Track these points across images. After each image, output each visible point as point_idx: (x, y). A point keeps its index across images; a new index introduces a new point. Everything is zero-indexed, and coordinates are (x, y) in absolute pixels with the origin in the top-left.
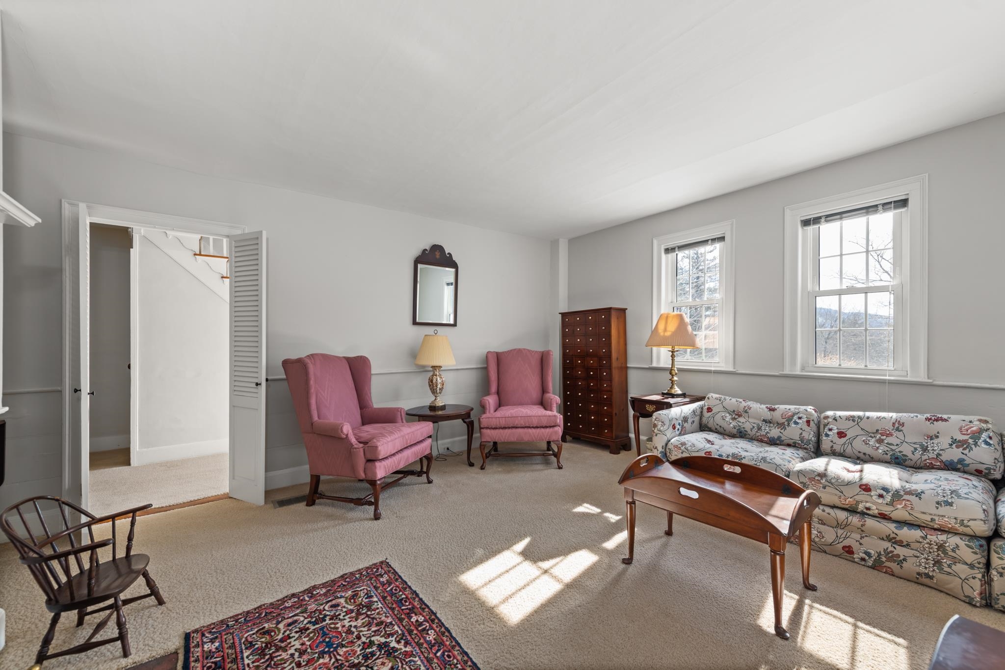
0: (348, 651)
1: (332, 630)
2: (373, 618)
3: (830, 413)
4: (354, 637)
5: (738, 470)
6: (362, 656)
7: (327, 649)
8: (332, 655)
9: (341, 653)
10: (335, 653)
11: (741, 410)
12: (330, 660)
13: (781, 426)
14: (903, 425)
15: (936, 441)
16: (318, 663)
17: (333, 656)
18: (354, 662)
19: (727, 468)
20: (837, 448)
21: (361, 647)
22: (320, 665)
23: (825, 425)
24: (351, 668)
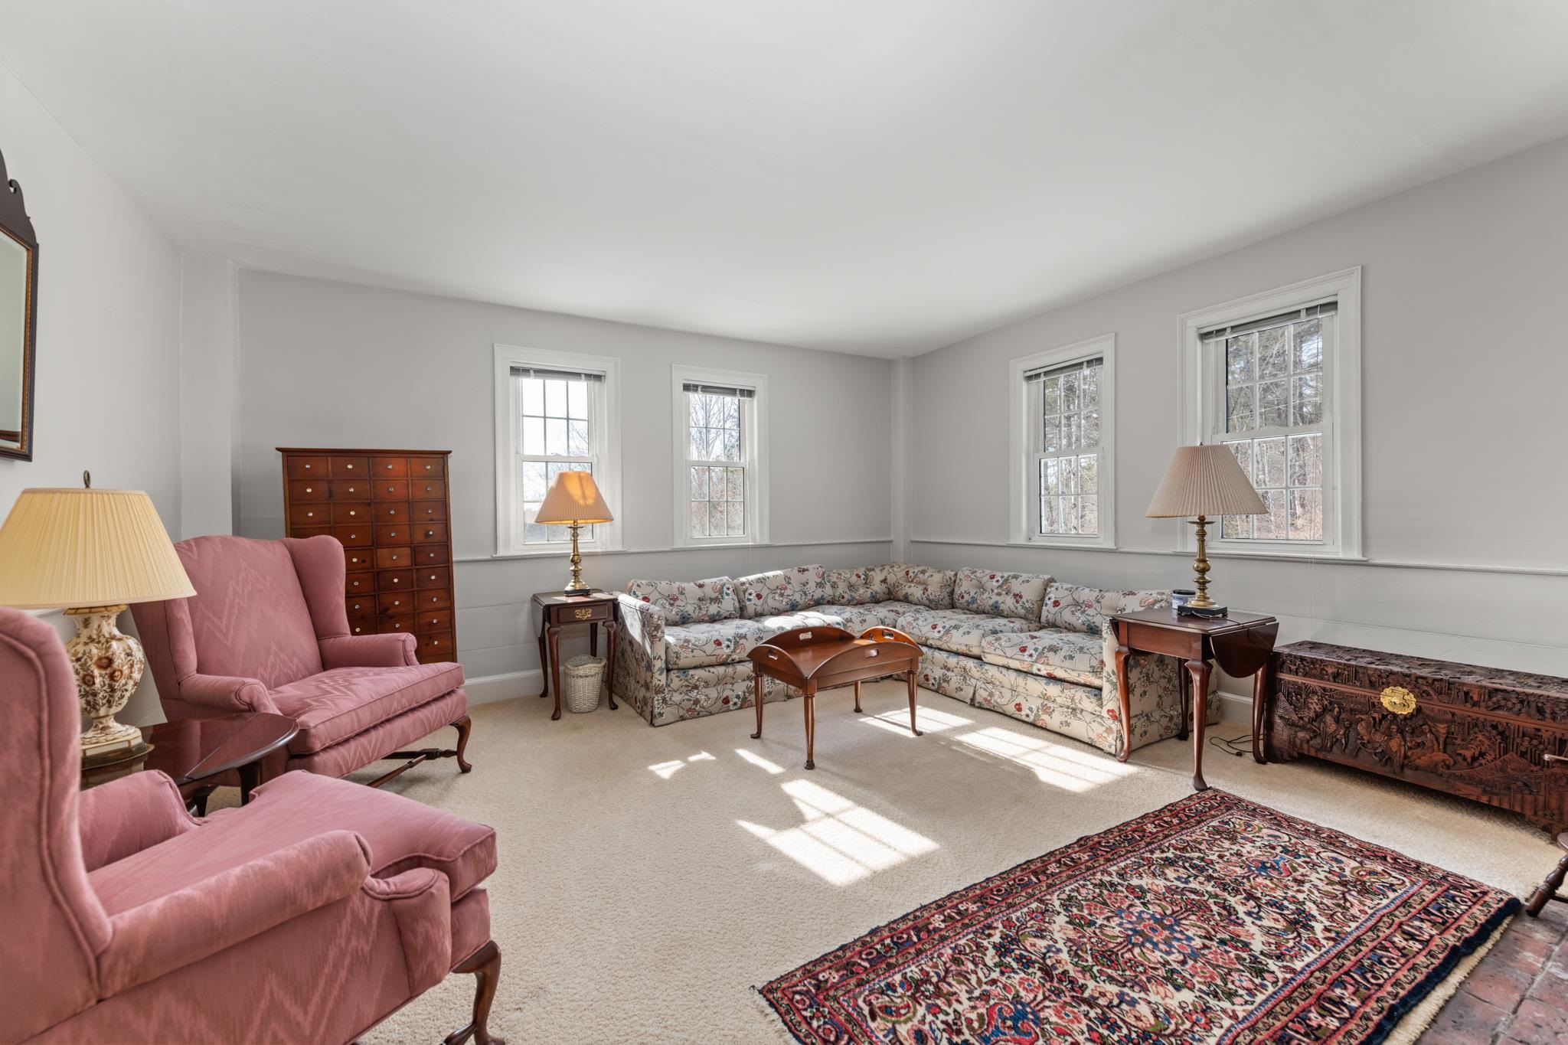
0: (1025, 989)
1: (986, 1022)
2: (947, 971)
3: (743, 579)
4: (993, 988)
5: (809, 635)
6: (1028, 969)
7: (1030, 1016)
8: (1038, 1008)
9: (1031, 996)
10: (1032, 1005)
11: (676, 592)
12: (1047, 1007)
13: (714, 600)
14: (790, 578)
15: (808, 586)
16: (1059, 1021)
17: (1041, 1006)
18: (1041, 977)
19: (802, 637)
20: (759, 609)
21: (1012, 975)
22: (1062, 1018)
23: (745, 592)
24: (1053, 978)
